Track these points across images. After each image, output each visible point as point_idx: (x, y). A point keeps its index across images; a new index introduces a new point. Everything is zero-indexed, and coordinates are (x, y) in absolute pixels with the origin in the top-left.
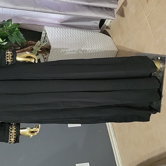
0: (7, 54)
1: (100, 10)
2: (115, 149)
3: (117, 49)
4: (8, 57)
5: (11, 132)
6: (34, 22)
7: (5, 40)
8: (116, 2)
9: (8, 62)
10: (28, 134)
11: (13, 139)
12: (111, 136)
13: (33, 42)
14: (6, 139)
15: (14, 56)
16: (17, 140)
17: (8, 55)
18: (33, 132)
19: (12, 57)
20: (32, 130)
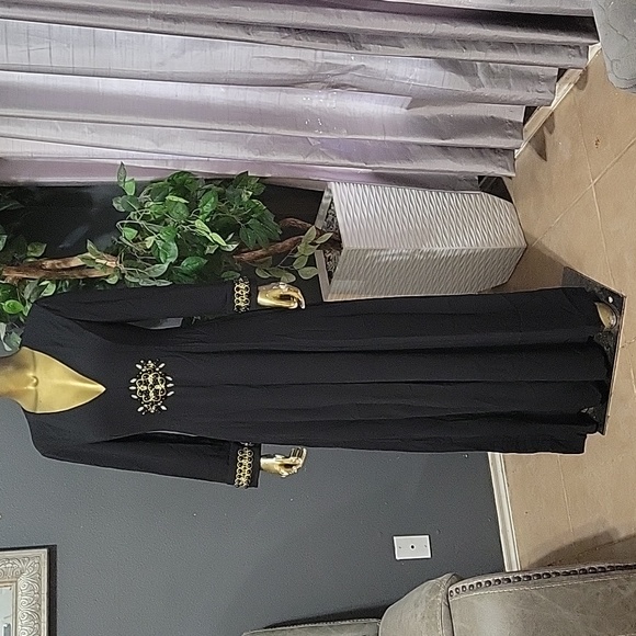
0: (238, 289)
1: (475, 153)
2: (501, 507)
3: (524, 244)
4: (239, 295)
5: (241, 464)
6: (303, 173)
7: (230, 236)
8: (518, 134)
9: (239, 307)
10: (277, 468)
11: (244, 480)
12: (495, 469)
13: (300, 222)
14: (229, 477)
15: (252, 295)
16: (253, 482)
17: (239, 292)
18: (288, 466)
19: (249, 295)
20: (287, 461)
